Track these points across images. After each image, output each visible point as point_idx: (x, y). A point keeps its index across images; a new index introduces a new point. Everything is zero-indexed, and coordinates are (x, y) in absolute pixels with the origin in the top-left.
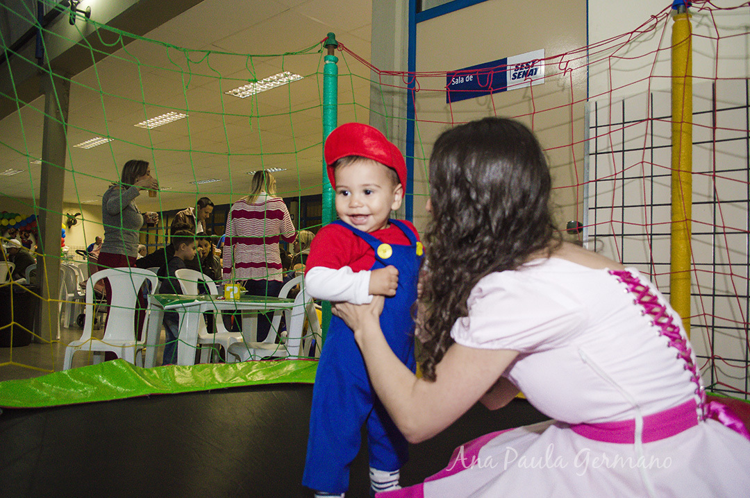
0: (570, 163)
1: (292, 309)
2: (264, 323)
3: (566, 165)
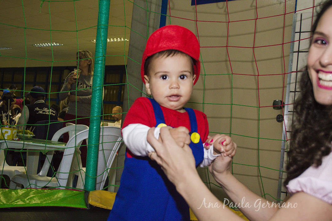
0: (281, 57)
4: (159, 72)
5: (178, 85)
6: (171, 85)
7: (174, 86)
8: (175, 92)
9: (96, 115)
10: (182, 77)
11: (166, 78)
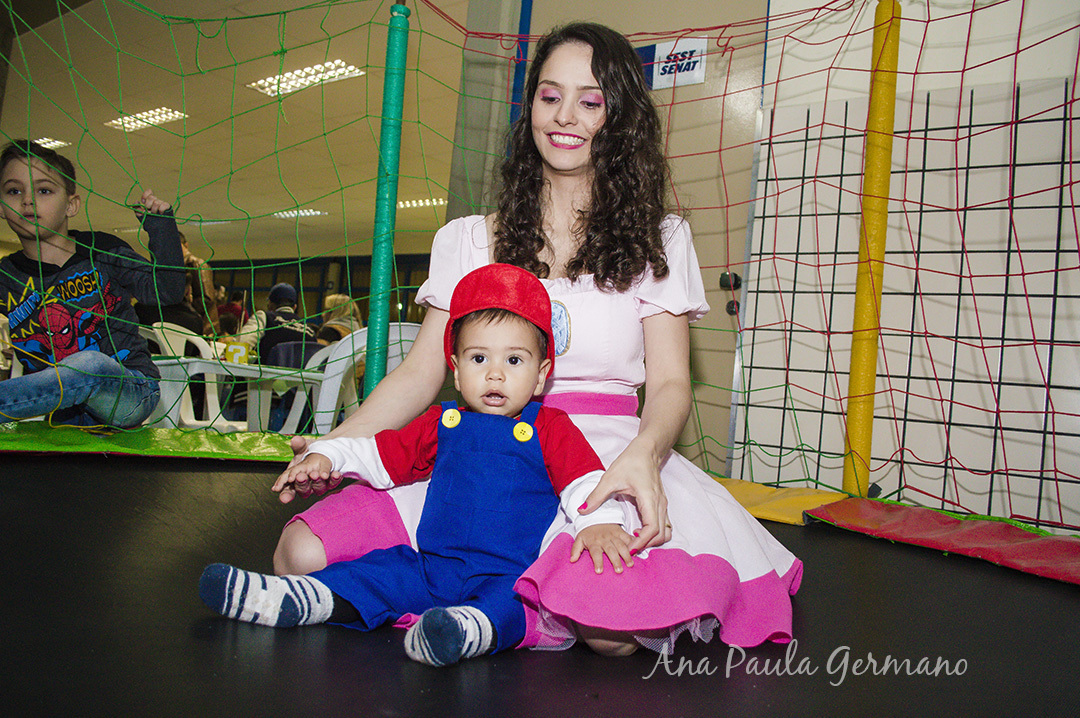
0: (719, 176)
1: (321, 381)
2: (281, 406)
3: (712, 178)
4: (468, 349)
5: (503, 374)
6: (488, 374)
7: (496, 375)
8: (495, 386)
9: (381, 287)
10: (514, 360)
11: (483, 359)
